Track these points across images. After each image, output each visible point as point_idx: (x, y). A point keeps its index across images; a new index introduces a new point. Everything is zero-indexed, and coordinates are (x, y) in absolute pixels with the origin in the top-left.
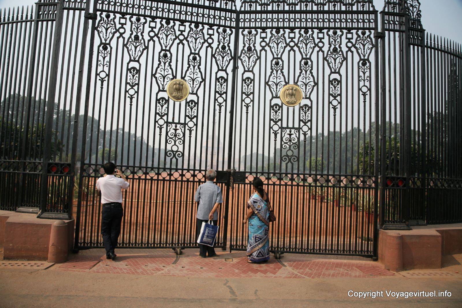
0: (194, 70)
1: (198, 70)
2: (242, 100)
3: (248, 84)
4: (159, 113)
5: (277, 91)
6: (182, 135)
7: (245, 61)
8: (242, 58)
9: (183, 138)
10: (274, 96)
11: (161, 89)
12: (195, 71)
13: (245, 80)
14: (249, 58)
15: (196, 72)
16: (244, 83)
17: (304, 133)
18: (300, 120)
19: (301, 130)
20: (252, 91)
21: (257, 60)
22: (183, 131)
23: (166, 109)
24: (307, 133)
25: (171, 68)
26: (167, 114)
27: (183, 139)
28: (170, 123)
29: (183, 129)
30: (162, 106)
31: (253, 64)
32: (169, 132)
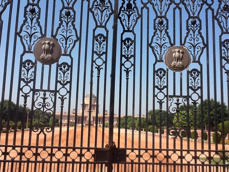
0: (67, 27)
1: (72, 27)
2: (122, 65)
3: (128, 45)
4: (24, 79)
5: (161, 53)
6: (52, 105)
7: (124, 19)
8: (120, 16)
9: (53, 108)
10: (158, 59)
11: (27, 50)
12: (68, 29)
13: (124, 41)
14: (129, 16)
15: (70, 30)
16: (123, 44)
17: (193, 102)
18: (188, 87)
19: (190, 98)
20: (133, 54)
21: (137, 19)
22: (53, 100)
23: (33, 74)
24: (197, 102)
25: (39, 25)
26: (34, 80)
27: (53, 110)
28: (38, 90)
29: (53, 98)
30: (28, 71)
31: (134, 23)
32: (36, 101)
